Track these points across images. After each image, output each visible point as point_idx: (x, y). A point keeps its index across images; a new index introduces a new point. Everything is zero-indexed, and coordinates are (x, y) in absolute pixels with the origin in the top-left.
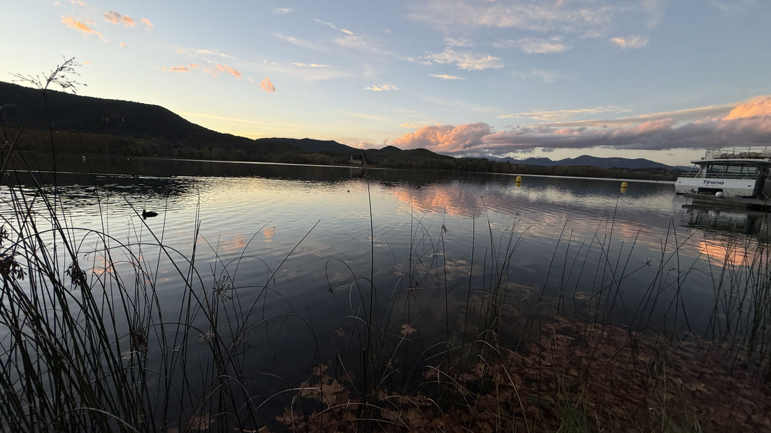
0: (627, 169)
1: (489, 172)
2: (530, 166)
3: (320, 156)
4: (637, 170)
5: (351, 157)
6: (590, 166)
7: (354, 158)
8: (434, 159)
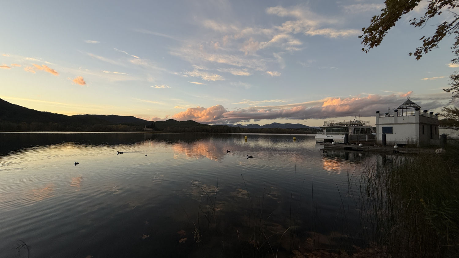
0: (293, 129)
1: (230, 133)
2: (250, 129)
3: (123, 126)
4: (297, 129)
5: (145, 126)
6: (278, 128)
7: (148, 127)
8: (198, 126)
